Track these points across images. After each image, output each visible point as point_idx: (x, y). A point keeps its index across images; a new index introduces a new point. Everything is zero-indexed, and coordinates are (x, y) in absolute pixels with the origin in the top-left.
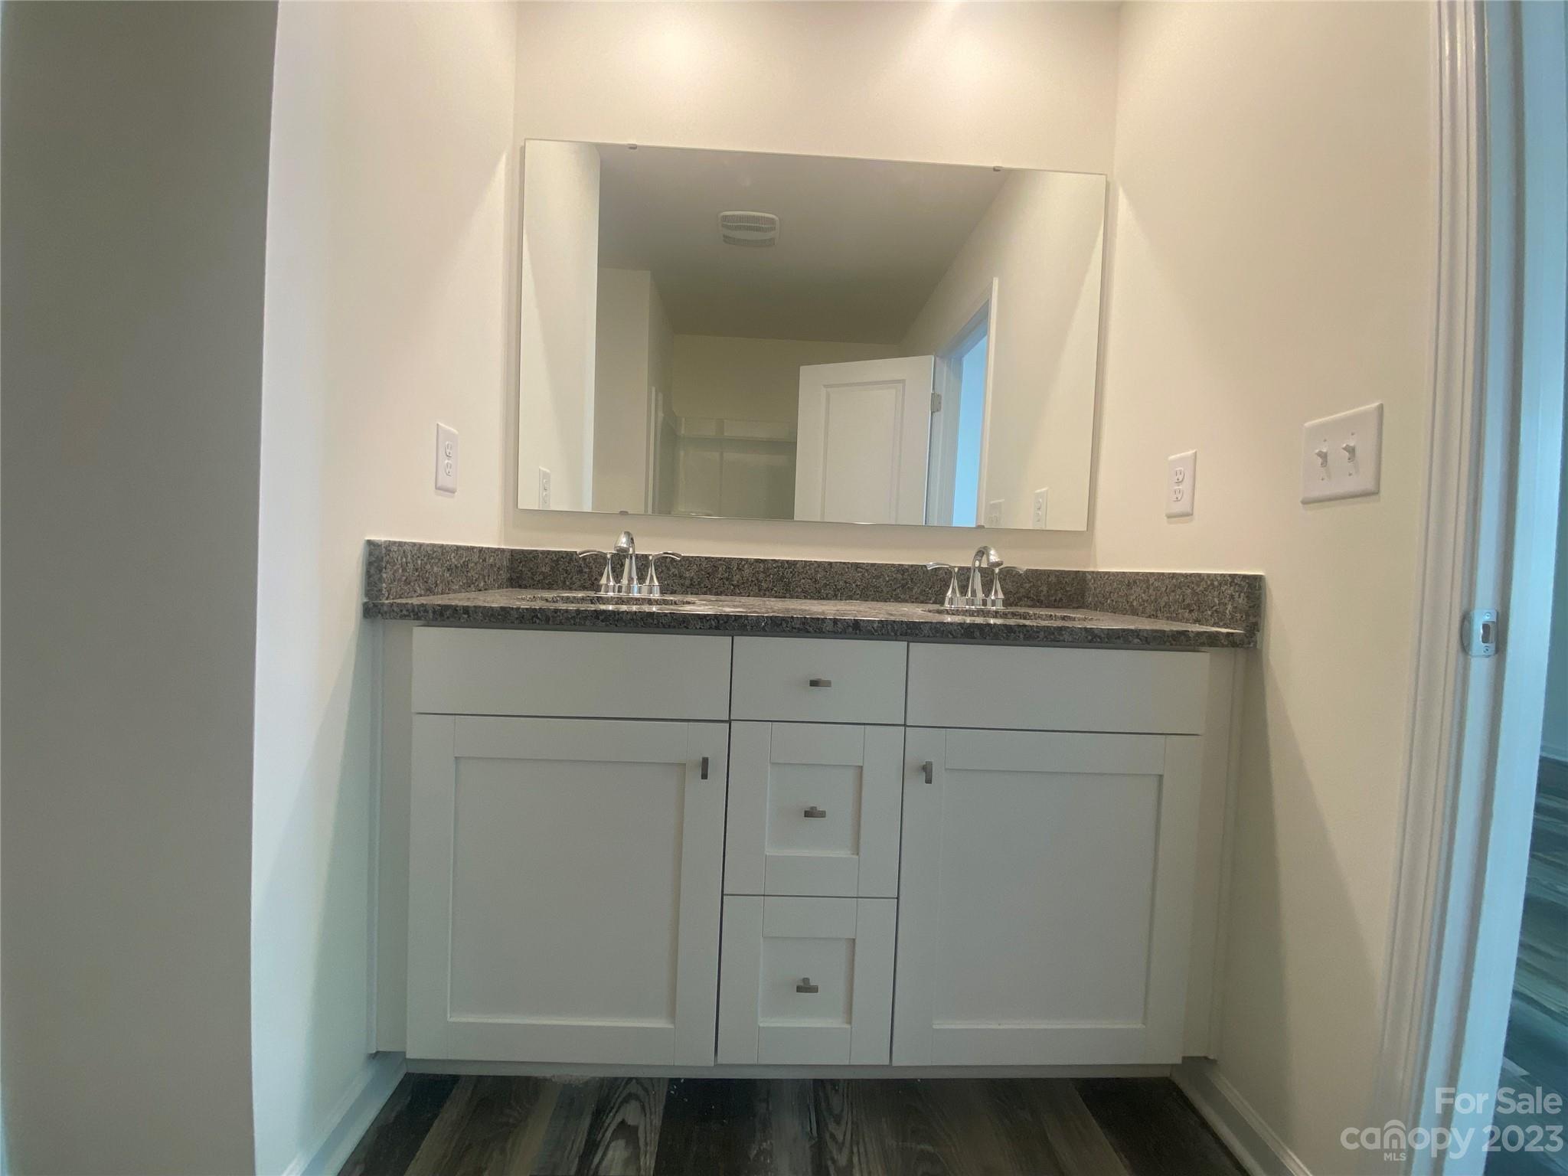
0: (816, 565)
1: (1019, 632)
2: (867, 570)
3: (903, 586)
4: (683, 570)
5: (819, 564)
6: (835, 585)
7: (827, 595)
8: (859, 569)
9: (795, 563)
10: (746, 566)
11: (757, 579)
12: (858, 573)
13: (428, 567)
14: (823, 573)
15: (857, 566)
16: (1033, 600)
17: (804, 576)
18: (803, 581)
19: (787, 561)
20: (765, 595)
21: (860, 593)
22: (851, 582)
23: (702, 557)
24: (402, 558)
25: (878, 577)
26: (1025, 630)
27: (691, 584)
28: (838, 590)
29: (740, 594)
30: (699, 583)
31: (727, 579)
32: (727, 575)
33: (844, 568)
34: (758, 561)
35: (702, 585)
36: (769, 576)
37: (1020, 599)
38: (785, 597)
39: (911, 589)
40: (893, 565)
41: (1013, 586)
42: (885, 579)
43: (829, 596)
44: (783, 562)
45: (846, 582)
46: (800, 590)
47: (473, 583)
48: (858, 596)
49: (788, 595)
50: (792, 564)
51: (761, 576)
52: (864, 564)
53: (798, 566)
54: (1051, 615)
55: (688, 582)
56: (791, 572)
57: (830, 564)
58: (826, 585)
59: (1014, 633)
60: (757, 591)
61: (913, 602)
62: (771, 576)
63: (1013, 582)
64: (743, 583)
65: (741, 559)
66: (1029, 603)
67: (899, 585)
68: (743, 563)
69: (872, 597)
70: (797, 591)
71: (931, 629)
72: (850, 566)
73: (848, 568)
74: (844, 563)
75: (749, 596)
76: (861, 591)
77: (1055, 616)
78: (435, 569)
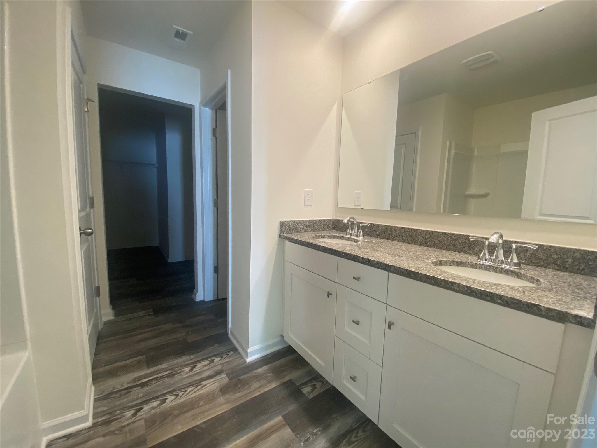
0: (426, 232)
1: (432, 279)
2: (450, 237)
3: (469, 246)
4: (377, 229)
5: (427, 231)
6: (434, 242)
7: (430, 245)
8: (446, 236)
9: (417, 230)
10: (398, 230)
11: (402, 235)
12: (446, 237)
13: (298, 226)
14: (429, 236)
15: (445, 234)
16: (559, 266)
17: (420, 236)
18: (420, 238)
19: (414, 229)
20: (404, 242)
21: (446, 246)
22: (442, 241)
23: (383, 225)
24: (288, 225)
25: (455, 240)
26: (434, 279)
27: (379, 235)
28: (435, 244)
29: (395, 240)
30: (382, 234)
31: (391, 234)
32: (391, 232)
33: (439, 235)
34: (402, 228)
35: (382, 235)
36: (406, 234)
37: (548, 264)
38: (412, 244)
39: (474, 249)
40: (464, 235)
41: (543, 255)
42: (459, 241)
43: (431, 246)
44: (412, 229)
45: (439, 241)
46: (418, 242)
47: (316, 229)
48: (445, 248)
49: (413, 243)
50: (416, 231)
51: (403, 234)
52: (448, 233)
53: (418, 231)
54: (532, 277)
55: (378, 234)
56: (415, 234)
57: (432, 232)
58: (430, 241)
59: (429, 280)
60: (401, 240)
61: (474, 255)
62: (407, 235)
63: (544, 253)
64: (396, 236)
65: (396, 227)
66: (556, 267)
67: (466, 246)
68: (397, 228)
69: (452, 249)
70: (417, 242)
71: (394, 268)
72: (442, 233)
73: (441, 235)
74: (439, 232)
75: (398, 241)
76: (447, 246)
77: (534, 278)
78: (300, 227)
